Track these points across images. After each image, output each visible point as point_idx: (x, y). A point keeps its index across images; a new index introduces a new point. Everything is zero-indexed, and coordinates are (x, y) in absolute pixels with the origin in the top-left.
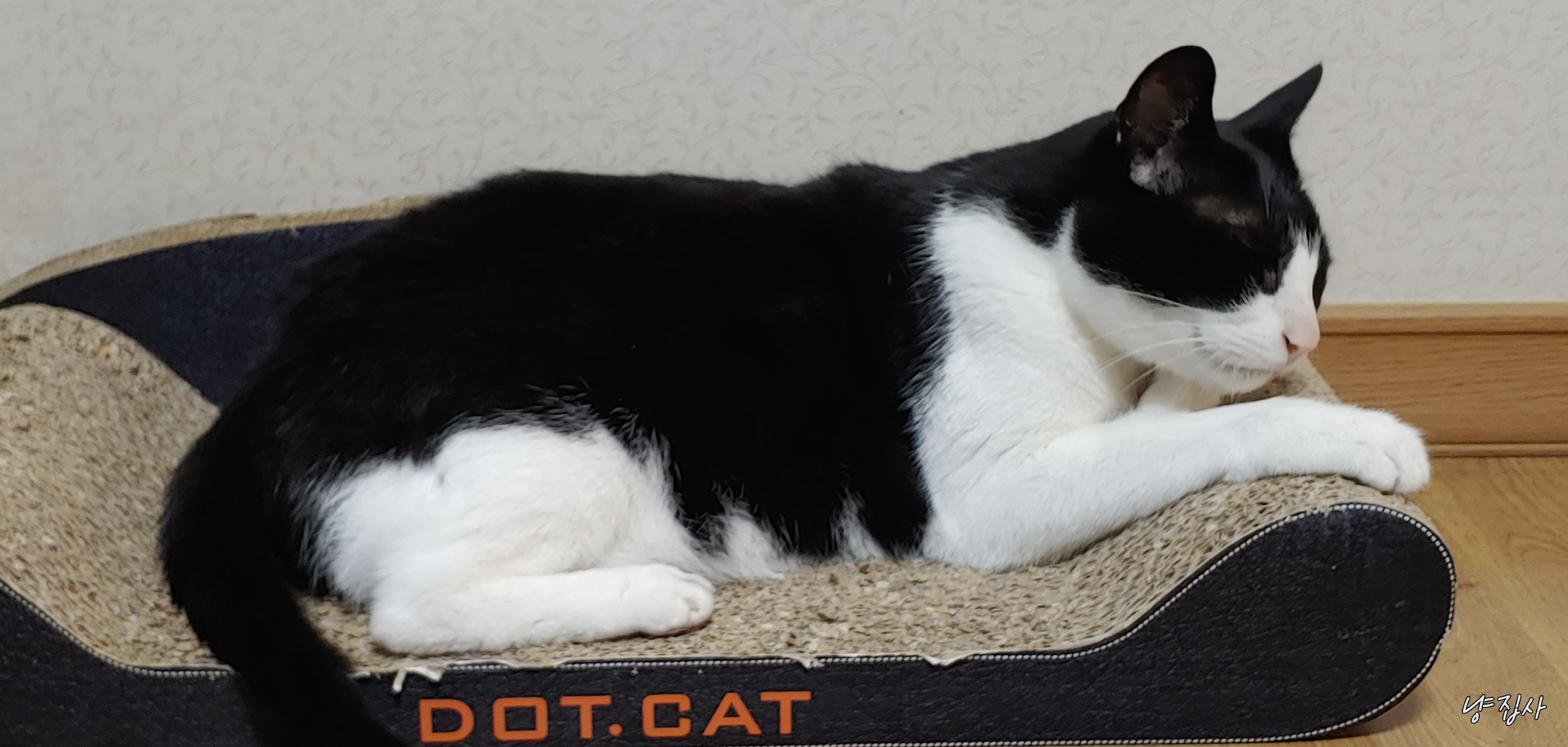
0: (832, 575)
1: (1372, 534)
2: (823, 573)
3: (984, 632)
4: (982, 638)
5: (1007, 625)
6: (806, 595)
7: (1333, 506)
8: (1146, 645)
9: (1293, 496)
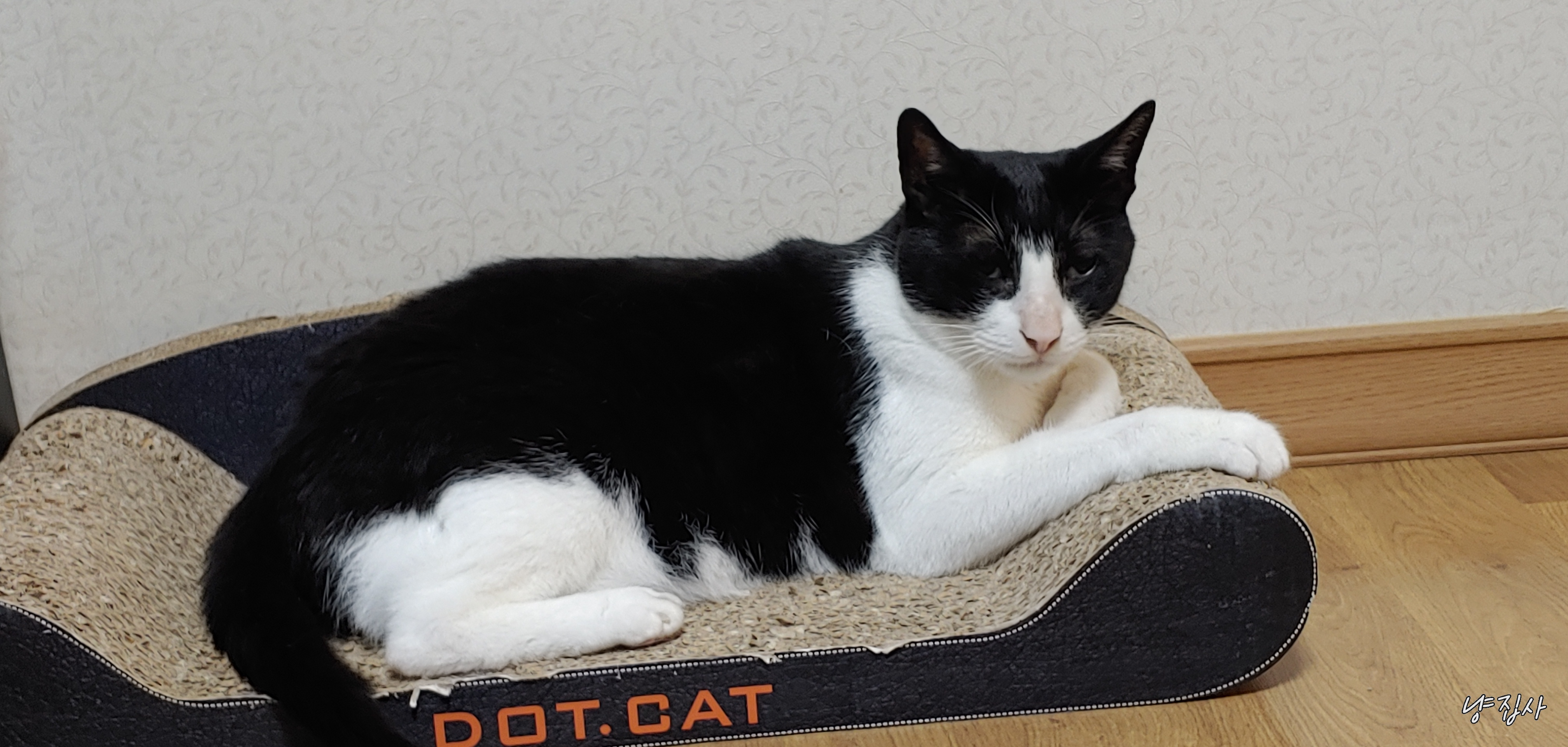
0: (791, 588)
1: (1239, 515)
2: (784, 587)
3: (920, 625)
4: (918, 629)
5: (941, 617)
6: (767, 606)
7: (1203, 493)
8: (1056, 625)
9: (1172, 488)
